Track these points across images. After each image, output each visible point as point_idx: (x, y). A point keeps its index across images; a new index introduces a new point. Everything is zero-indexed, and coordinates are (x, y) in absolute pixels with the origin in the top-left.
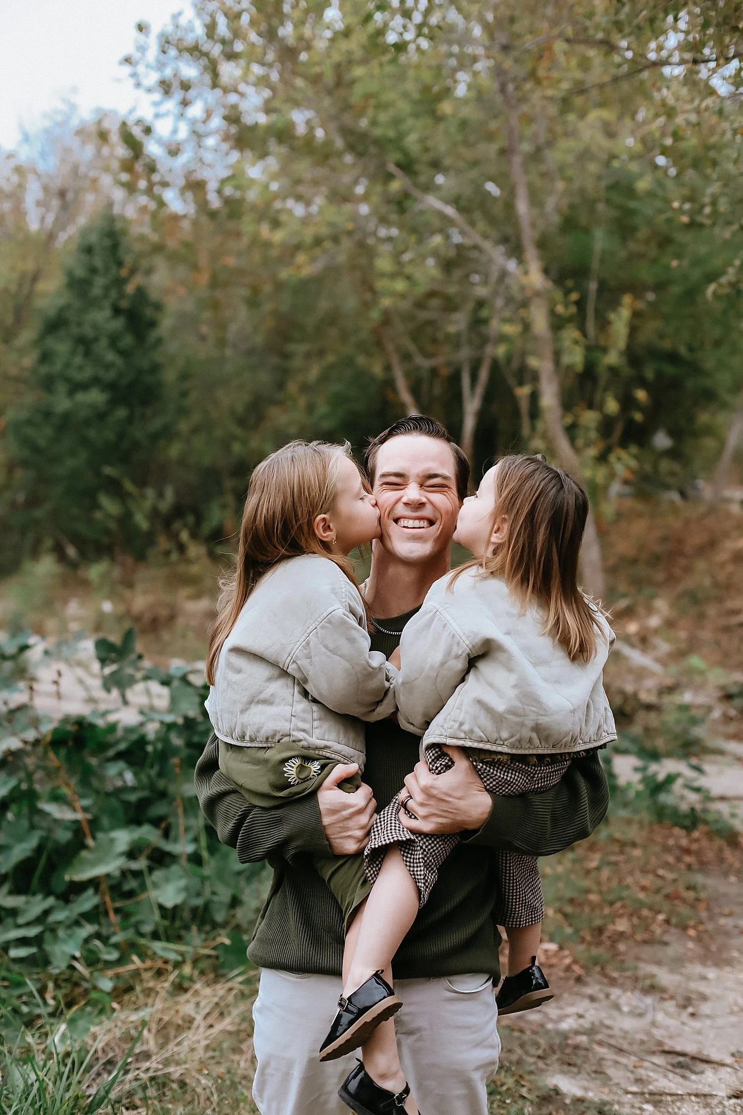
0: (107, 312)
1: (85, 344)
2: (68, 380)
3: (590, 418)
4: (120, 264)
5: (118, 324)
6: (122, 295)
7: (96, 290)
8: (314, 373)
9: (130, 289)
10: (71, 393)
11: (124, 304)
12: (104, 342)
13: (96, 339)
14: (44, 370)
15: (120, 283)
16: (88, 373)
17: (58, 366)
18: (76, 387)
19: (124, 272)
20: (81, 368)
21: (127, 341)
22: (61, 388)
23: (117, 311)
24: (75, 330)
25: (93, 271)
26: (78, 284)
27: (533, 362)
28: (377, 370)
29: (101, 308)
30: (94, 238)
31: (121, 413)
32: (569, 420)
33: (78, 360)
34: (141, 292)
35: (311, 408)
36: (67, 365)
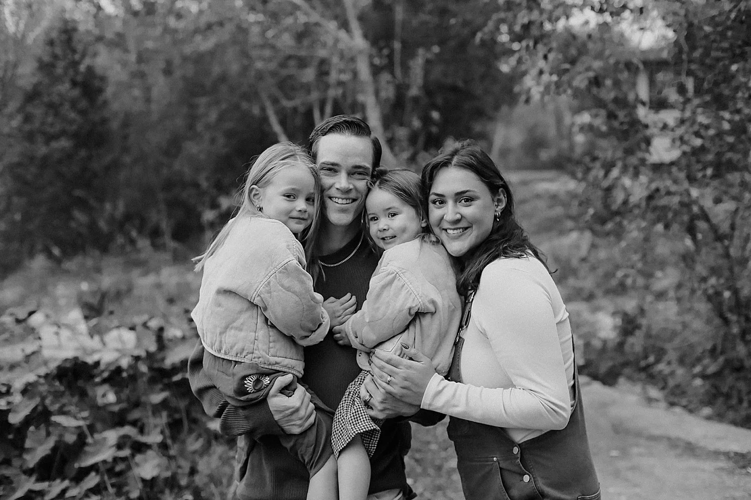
0: (67, 85)
1: (53, 108)
2: (44, 133)
3: (402, 133)
4: (74, 51)
5: (76, 92)
6: (77, 72)
7: (59, 71)
8: (213, 116)
9: (82, 68)
10: (47, 141)
11: (79, 78)
12: (67, 106)
13: (61, 104)
14: (27, 127)
15: (75, 64)
16: (58, 128)
17: (37, 124)
18: (50, 138)
19: (77, 57)
20: (52, 125)
21: (83, 104)
22: (40, 139)
23: (74, 84)
24: (46, 99)
25: (55, 57)
26: (45, 67)
27: (361, 98)
28: (256, 111)
29: (63, 82)
30: (54, 35)
31: (83, 153)
32: (389, 135)
33: (50, 119)
34: (90, 69)
35: (213, 141)
36: (43, 123)
